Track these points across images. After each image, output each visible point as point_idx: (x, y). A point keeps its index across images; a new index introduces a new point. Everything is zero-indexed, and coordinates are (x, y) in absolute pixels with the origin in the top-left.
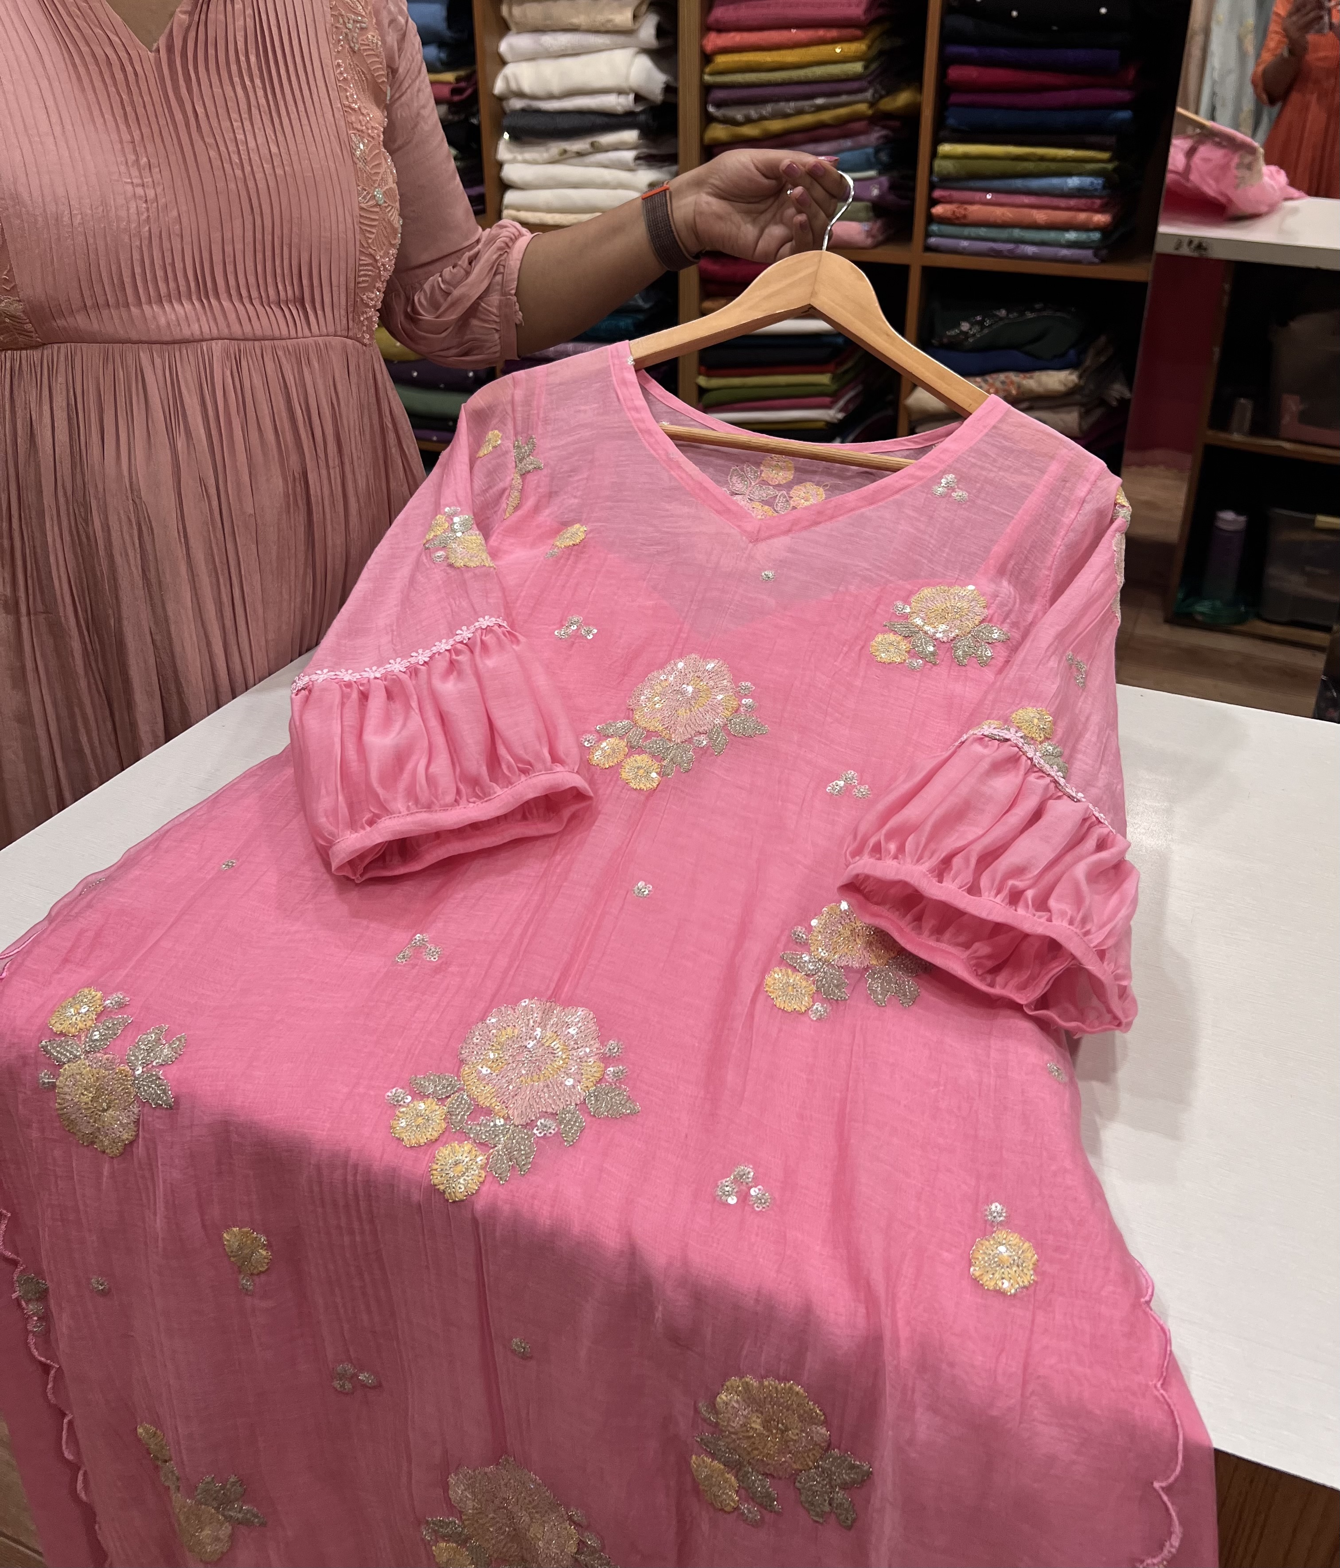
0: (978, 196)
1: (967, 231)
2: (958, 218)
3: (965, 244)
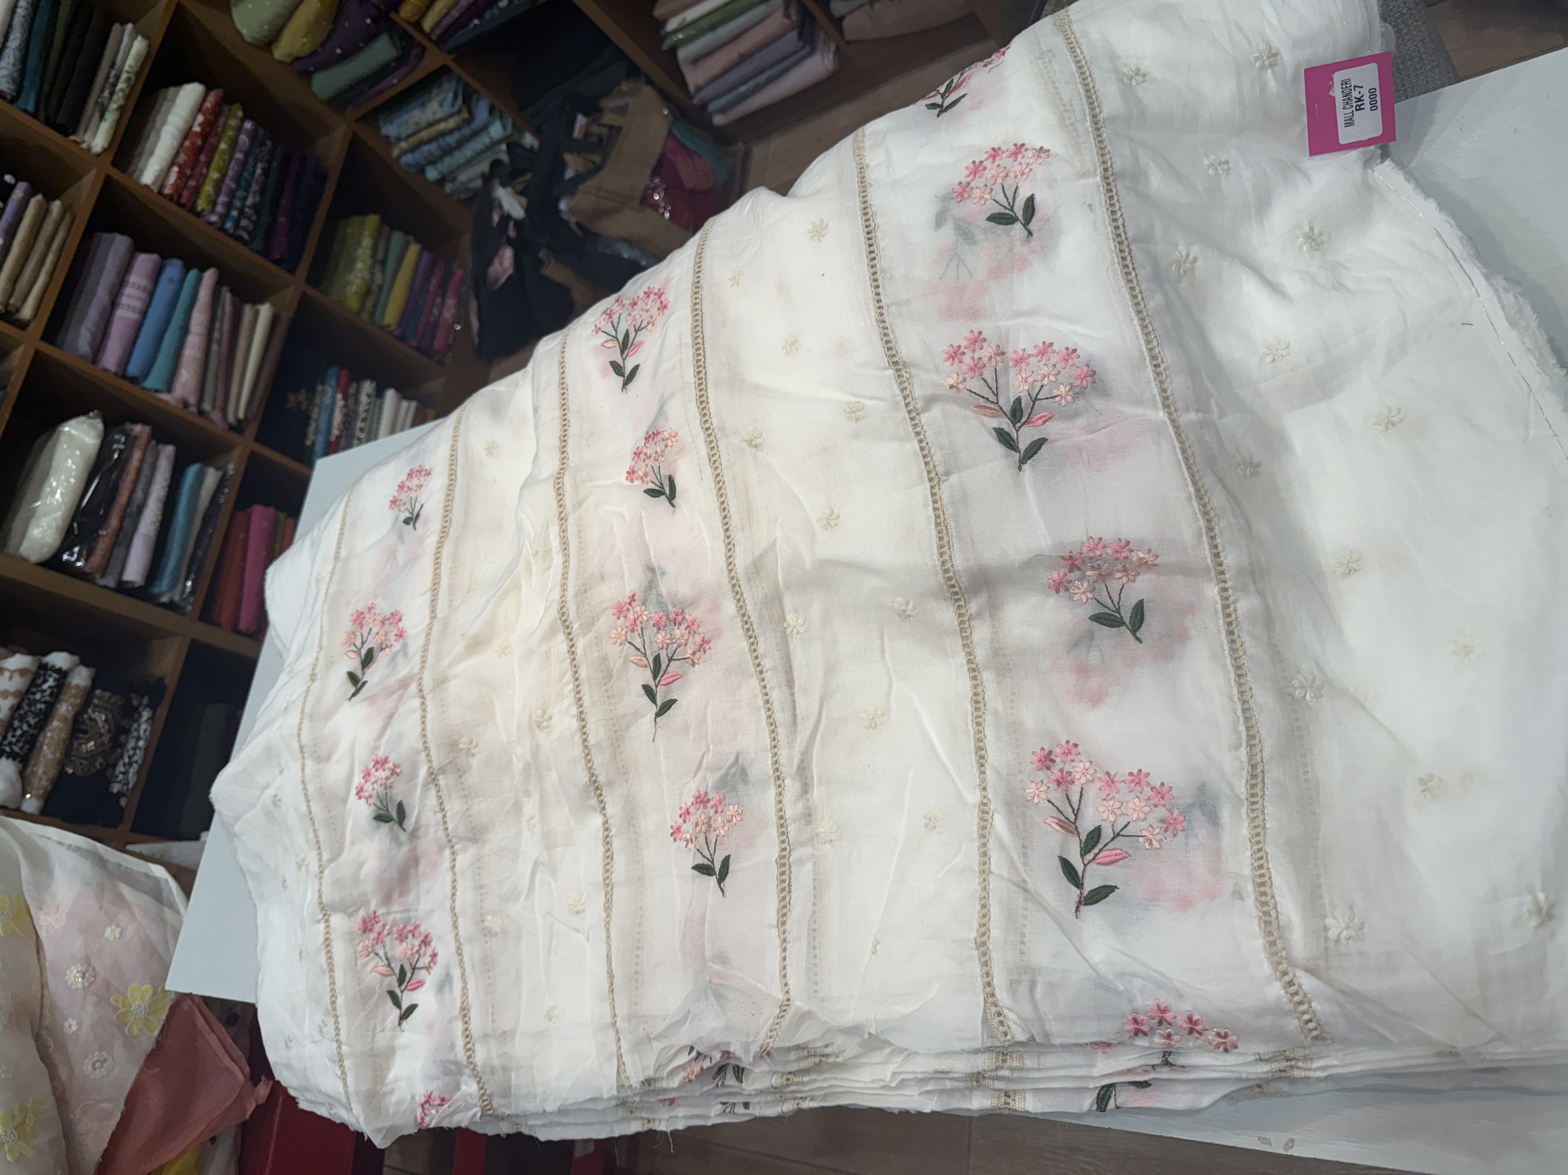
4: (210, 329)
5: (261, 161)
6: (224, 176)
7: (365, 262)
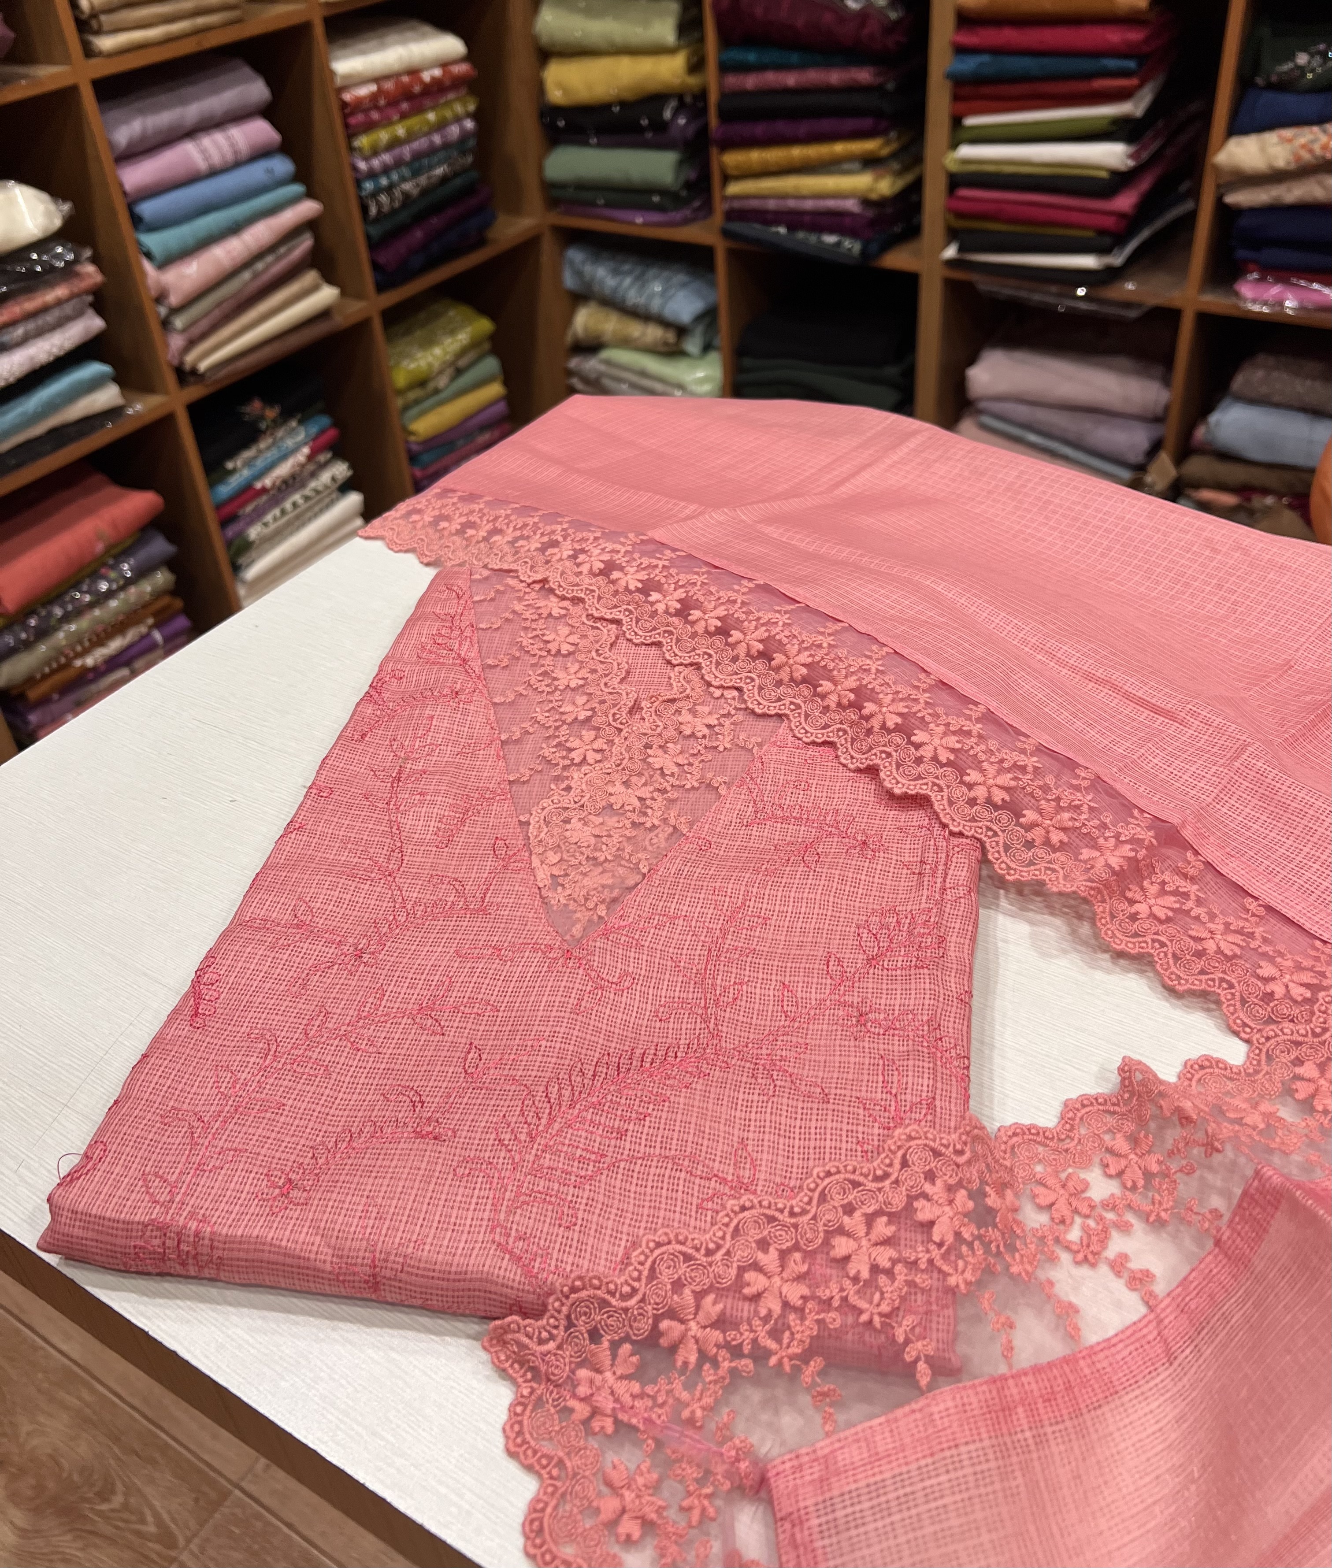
4: (260, 255)
5: (449, 165)
6: (408, 140)
7: (446, 353)
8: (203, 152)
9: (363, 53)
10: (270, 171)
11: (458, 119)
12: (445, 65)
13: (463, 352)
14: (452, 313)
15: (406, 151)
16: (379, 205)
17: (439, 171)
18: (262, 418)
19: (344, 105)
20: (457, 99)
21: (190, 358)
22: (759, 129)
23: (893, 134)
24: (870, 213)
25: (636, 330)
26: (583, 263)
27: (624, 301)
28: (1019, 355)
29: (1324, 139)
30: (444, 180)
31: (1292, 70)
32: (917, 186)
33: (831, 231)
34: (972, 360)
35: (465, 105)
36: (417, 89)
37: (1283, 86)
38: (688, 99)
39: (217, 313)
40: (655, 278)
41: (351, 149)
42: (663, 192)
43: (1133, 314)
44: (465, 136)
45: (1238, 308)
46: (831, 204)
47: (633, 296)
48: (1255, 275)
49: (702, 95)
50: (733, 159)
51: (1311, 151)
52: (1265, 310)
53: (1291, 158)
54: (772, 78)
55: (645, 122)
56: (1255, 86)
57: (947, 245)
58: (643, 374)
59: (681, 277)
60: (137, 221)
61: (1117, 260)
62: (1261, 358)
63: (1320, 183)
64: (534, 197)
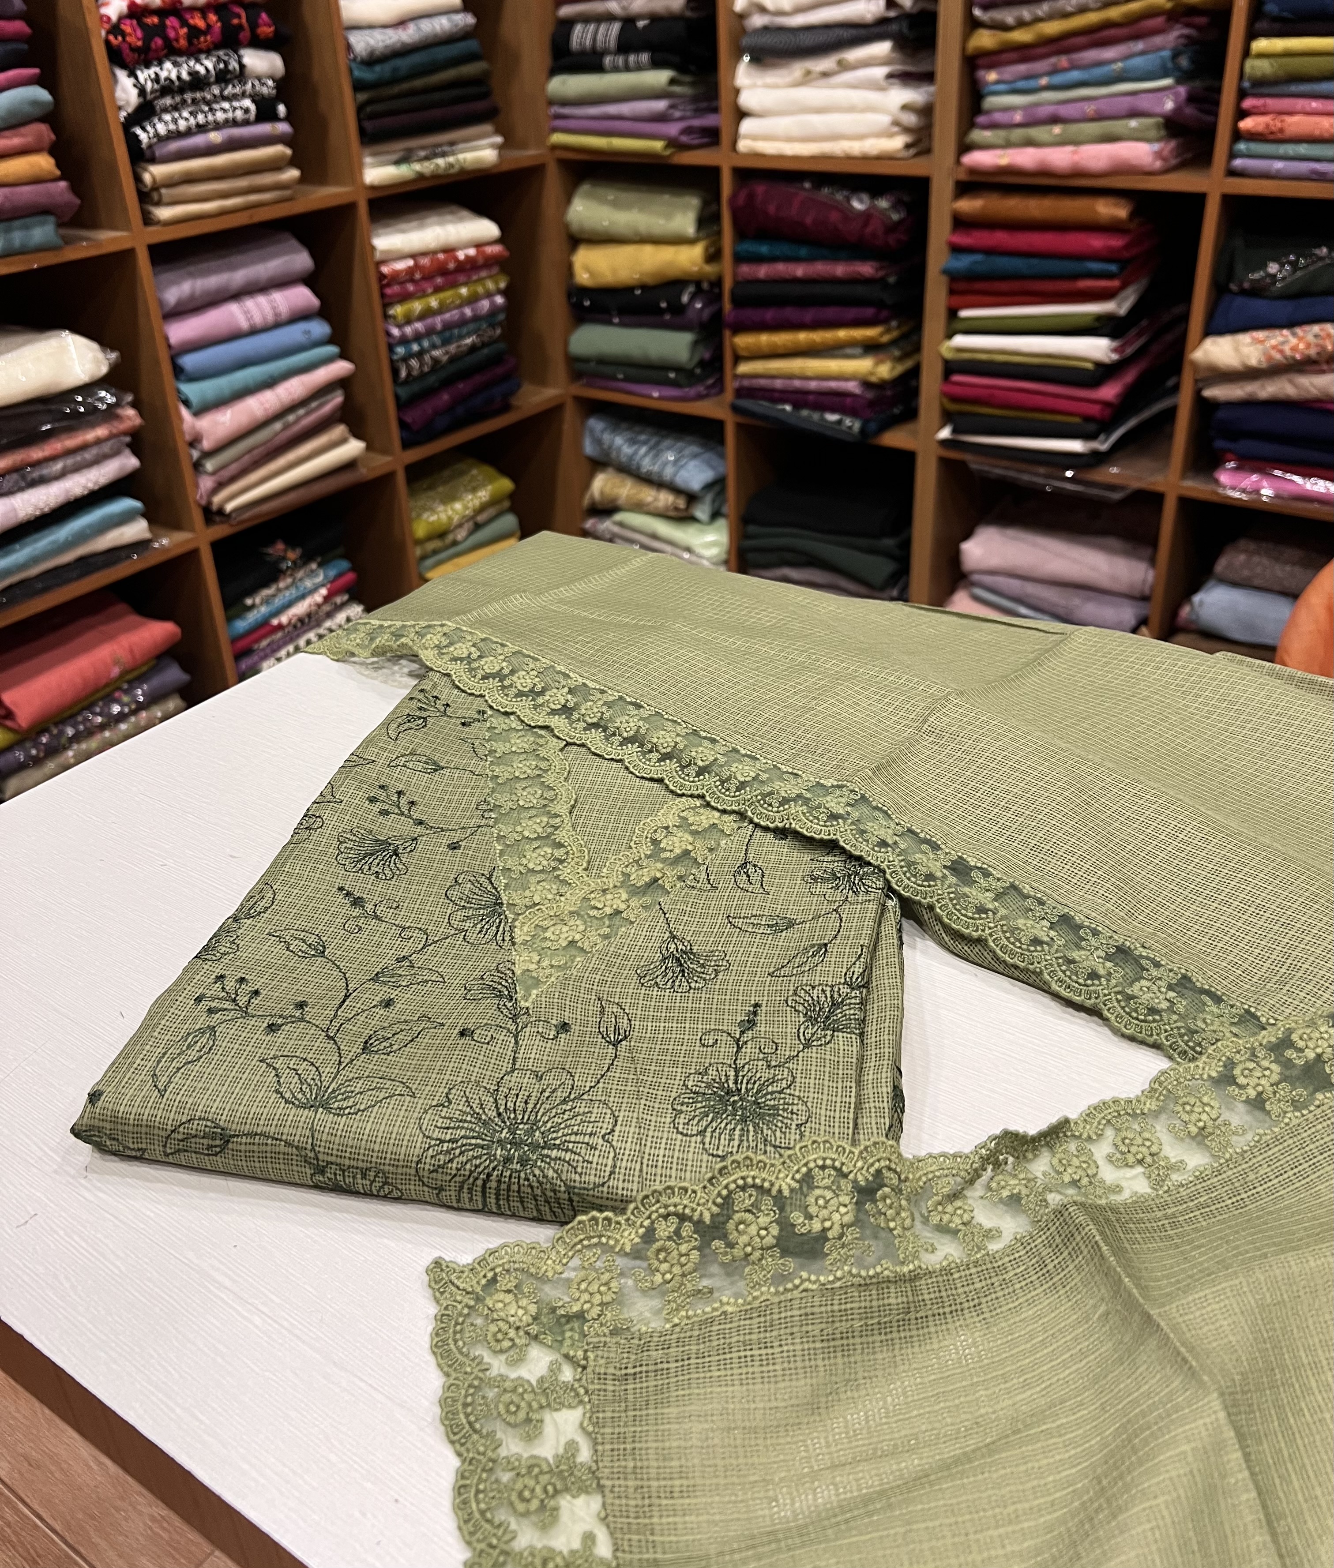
0: (1300, 103)
1: (1283, 149)
2: (1272, 133)
3: (1279, 165)
4: (292, 408)
5: (478, 336)
6: (440, 311)
7: (466, 508)
8: (246, 312)
9: (403, 231)
10: (307, 332)
11: (489, 295)
12: (478, 245)
13: (483, 508)
14: (474, 472)
15: (438, 322)
16: (409, 369)
17: (468, 341)
18: (284, 558)
19: (382, 276)
20: (490, 277)
21: (217, 499)
22: (770, 314)
23: (894, 323)
24: (870, 395)
25: (648, 495)
26: (602, 432)
27: (638, 468)
28: (1011, 532)
29: (1293, 341)
30: (473, 349)
31: (1263, 278)
32: (914, 373)
33: (833, 410)
34: (967, 535)
35: (496, 283)
36: (452, 266)
37: (1256, 292)
38: (705, 286)
39: (247, 459)
40: (669, 448)
41: (386, 317)
42: (678, 369)
43: (1117, 496)
44: (494, 311)
45: (1218, 494)
46: (833, 385)
47: (647, 465)
48: (1232, 465)
49: (717, 283)
50: (744, 341)
51: (1281, 352)
52: (1244, 497)
53: (1263, 359)
54: (781, 269)
55: (664, 305)
56: (1230, 291)
57: (942, 426)
58: (654, 536)
59: (694, 449)
60: (178, 372)
61: (1102, 445)
62: (1242, 543)
63: (1291, 382)
64: (559, 370)
